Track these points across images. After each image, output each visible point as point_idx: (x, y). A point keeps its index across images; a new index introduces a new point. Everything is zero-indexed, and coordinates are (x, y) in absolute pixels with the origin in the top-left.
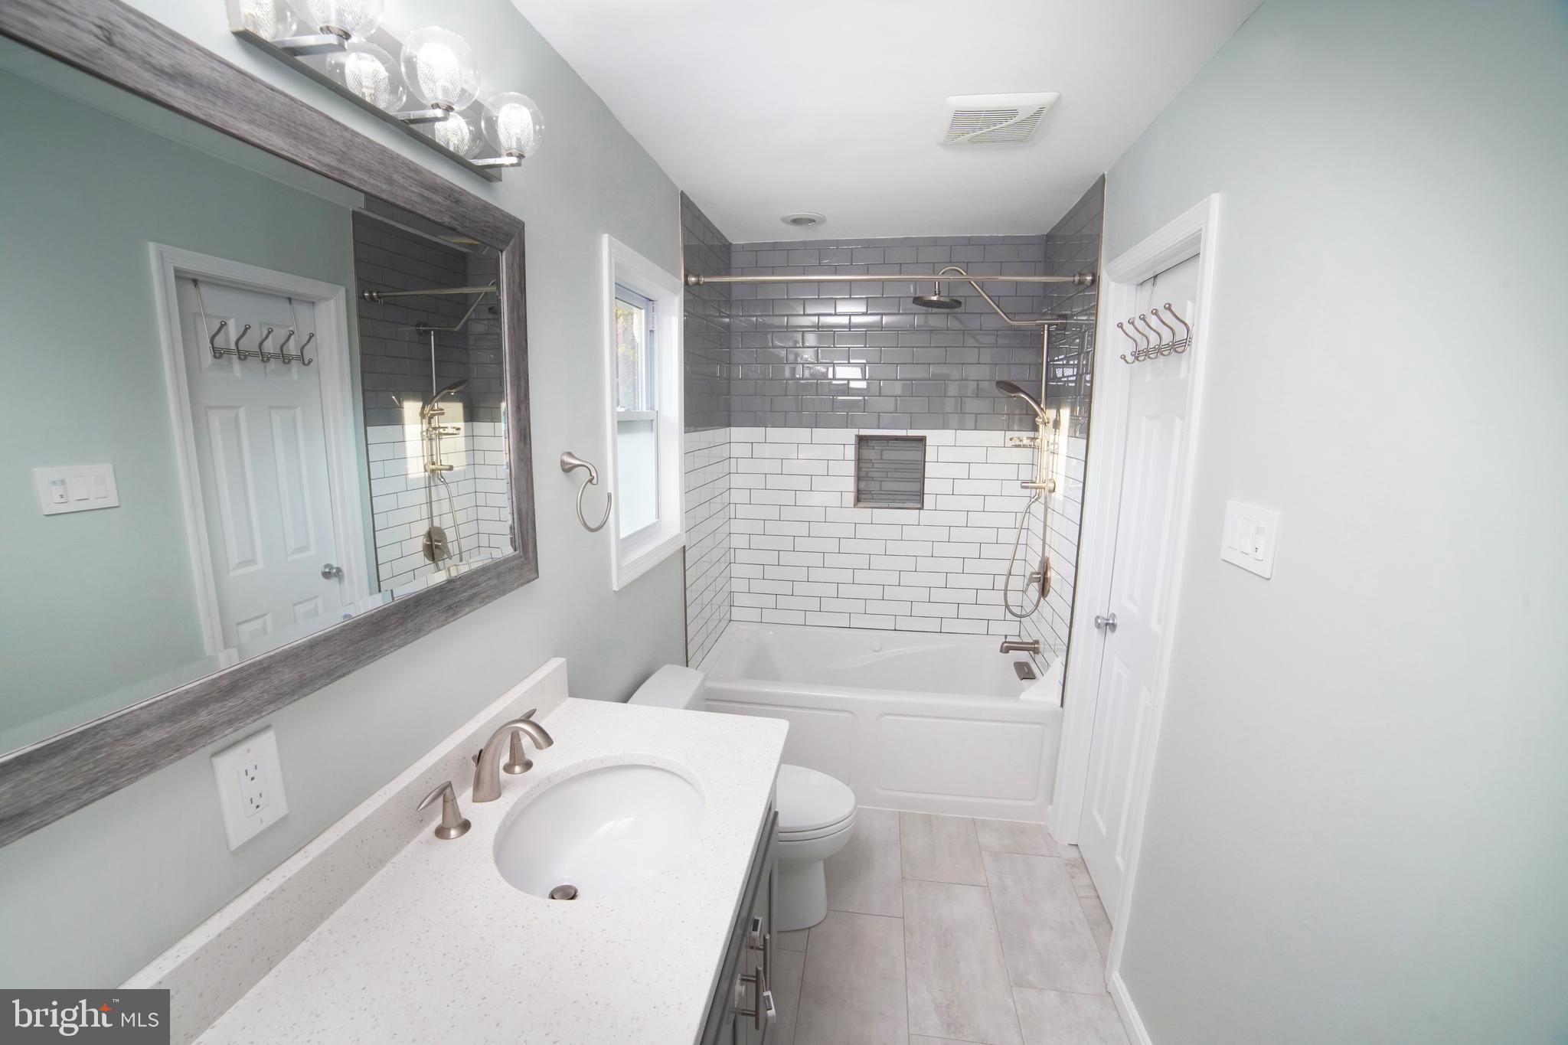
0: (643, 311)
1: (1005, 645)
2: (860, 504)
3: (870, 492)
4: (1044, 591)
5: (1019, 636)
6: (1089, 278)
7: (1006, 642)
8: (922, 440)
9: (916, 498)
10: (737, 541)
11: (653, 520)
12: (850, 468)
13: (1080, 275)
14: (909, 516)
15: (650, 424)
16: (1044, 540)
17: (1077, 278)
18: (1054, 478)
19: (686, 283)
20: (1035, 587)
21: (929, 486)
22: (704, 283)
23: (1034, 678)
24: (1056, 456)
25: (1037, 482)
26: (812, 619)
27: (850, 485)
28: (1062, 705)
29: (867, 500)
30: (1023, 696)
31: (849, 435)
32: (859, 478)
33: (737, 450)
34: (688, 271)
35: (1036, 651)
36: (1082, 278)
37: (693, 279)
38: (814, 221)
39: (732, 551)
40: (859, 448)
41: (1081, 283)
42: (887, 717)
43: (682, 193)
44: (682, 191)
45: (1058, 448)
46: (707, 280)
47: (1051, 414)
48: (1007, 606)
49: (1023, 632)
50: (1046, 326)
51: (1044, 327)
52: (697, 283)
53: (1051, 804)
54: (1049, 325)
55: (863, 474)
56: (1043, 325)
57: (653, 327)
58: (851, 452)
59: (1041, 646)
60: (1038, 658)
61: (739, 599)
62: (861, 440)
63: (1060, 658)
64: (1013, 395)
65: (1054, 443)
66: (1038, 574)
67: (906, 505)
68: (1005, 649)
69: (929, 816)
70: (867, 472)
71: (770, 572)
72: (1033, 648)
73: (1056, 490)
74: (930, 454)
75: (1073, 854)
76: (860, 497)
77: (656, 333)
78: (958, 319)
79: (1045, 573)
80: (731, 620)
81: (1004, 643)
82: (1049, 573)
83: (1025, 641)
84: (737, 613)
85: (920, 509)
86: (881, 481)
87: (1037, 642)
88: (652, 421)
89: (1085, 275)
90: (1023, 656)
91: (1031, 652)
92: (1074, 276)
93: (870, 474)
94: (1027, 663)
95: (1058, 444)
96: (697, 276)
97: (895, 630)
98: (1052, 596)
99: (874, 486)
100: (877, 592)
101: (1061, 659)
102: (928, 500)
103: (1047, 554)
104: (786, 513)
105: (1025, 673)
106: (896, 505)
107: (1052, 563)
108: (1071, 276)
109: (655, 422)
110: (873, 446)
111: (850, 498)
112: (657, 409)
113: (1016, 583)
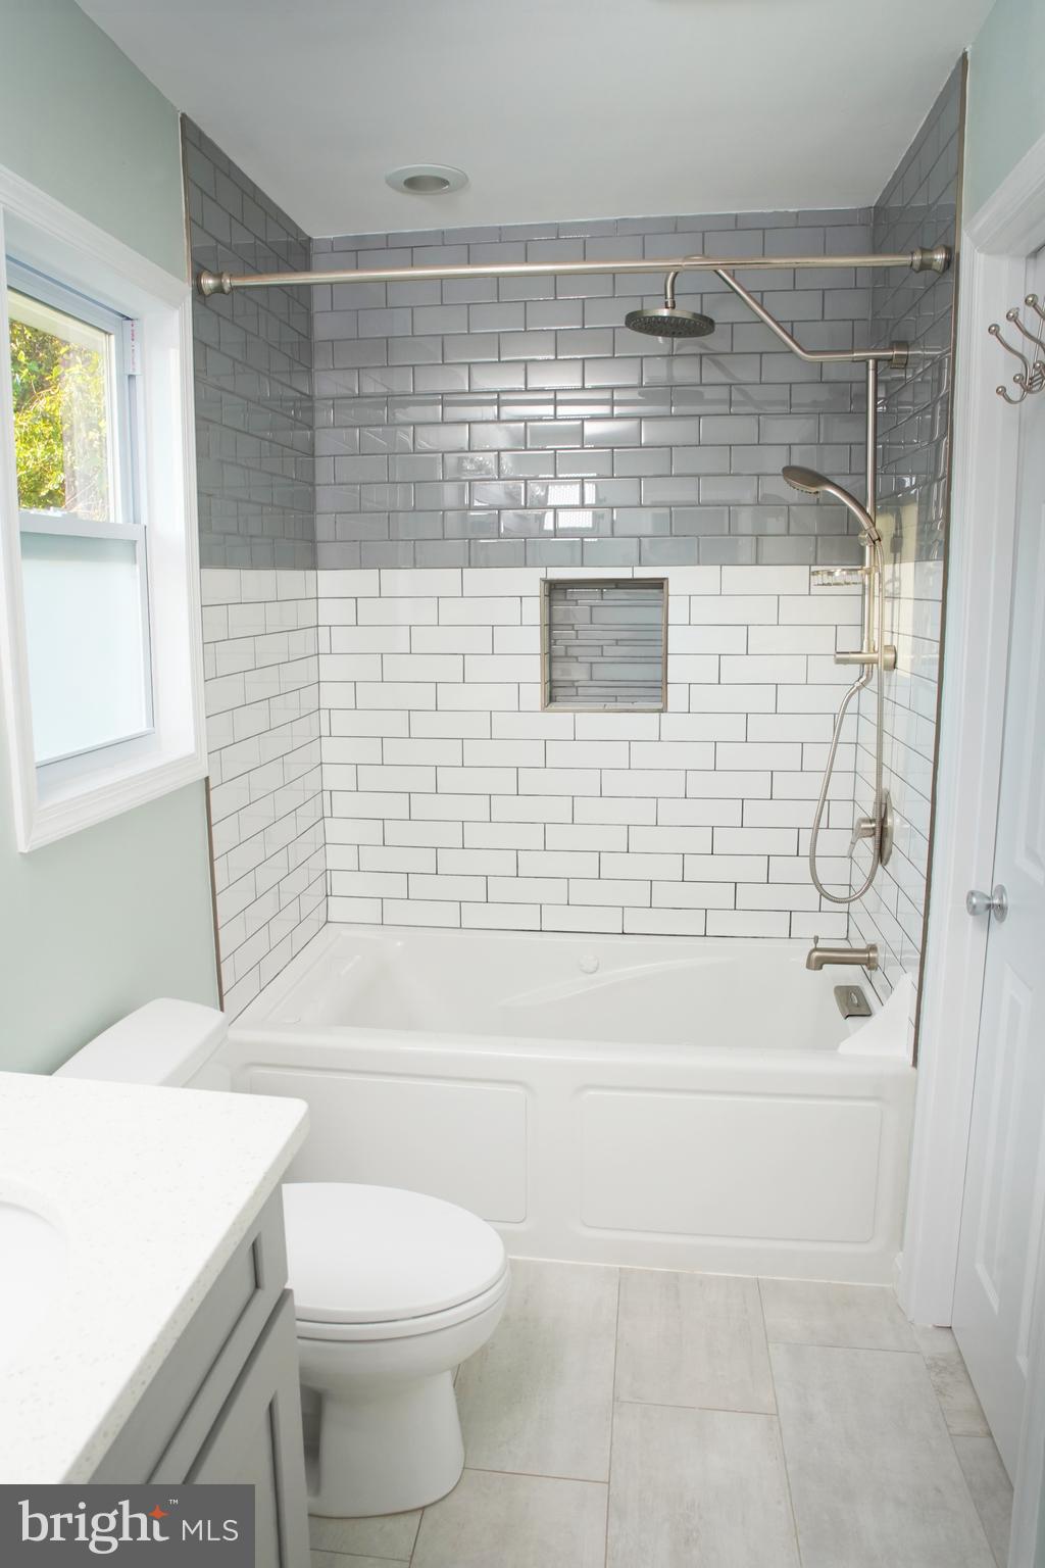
0: (113, 337)
1: (816, 954)
2: (553, 706)
3: (572, 684)
4: (881, 854)
5: (847, 939)
6: (940, 257)
7: (816, 950)
8: (659, 584)
9: (654, 692)
10: (336, 778)
11: (142, 727)
12: (532, 640)
13: (923, 251)
14: (638, 724)
15: (130, 547)
16: (879, 758)
17: (917, 258)
18: (895, 644)
19: (198, 290)
20: (867, 846)
21: (676, 669)
22: (233, 288)
23: (869, 1015)
24: (896, 601)
25: (865, 651)
26: (475, 916)
27: (532, 669)
28: (915, 1063)
29: (568, 698)
30: (844, 1048)
31: (530, 581)
32: (550, 658)
33: (330, 612)
34: (200, 265)
35: (871, 964)
36: (928, 256)
37: (209, 282)
38: (445, 182)
39: (326, 795)
40: (550, 606)
41: (925, 266)
42: (592, 1093)
43: (184, 117)
44: (184, 115)
45: (900, 588)
46: (238, 282)
47: (885, 524)
48: (818, 886)
49: (854, 933)
50: (871, 362)
51: (868, 364)
52: (219, 289)
53: (902, 1250)
54: (877, 360)
55: (559, 650)
56: (865, 361)
57: (134, 369)
58: (534, 610)
59: (880, 956)
60: (877, 976)
61: (340, 883)
62: (555, 589)
63: (910, 974)
64: (814, 490)
65: (894, 579)
66: (871, 821)
67: (636, 706)
68: (817, 962)
69: (677, 1276)
70: (566, 647)
71: (395, 834)
72: (867, 959)
73: (899, 665)
74: (677, 610)
75: (943, 1345)
76: (553, 693)
77: (139, 381)
78: (718, 364)
79: (883, 821)
80: (327, 922)
81: (810, 953)
82: (889, 820)
83: (855, 947)
84: (338, 909)
85: (661, 711)
86: (591, 663)
87: (873, 948)
88: (134, 543)
89: (931, 251)
90: (851, 975)
91: (864, 967)
92: (912, 254)
93: (574, 651)
94: (857, 987)
95: (900, 580)
96: (219, 276)
97: (623, 933)
98: (896, 860)
99: (578, 673)
100: (588, 866)
101: (912, 977)
102: (676, 696)
103: (885, 785)
104: (422, 724)
105: (854, 1005)
106: (620, 706)
107: (894, 801)
108: (905, 254)
109: (140, 547)
110: (576, 600)
111: (535, 694)
112: (144, 521)
113: (833, 842)
